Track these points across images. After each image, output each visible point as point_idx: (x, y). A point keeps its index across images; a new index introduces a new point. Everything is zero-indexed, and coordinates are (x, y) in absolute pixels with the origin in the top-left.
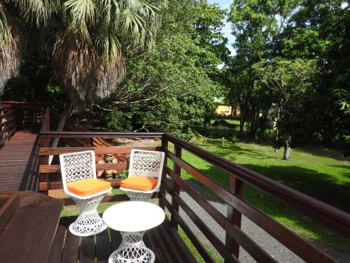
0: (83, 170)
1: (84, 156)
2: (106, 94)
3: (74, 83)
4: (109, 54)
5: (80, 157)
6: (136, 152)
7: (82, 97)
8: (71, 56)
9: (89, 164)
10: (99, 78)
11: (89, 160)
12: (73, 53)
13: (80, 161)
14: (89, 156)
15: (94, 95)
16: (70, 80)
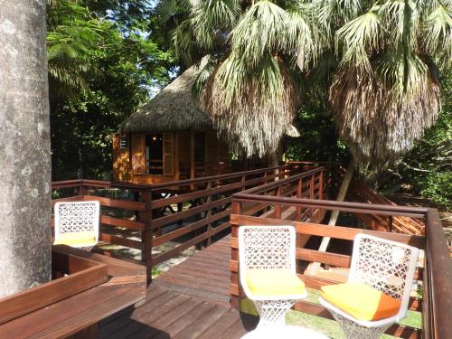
0: (277, 254)
1: (279, 234)
2: (403, 146)
3: (353, 134)
4: (405, 83)
5: (273, 234)
6: (365, 240)
7: (366, 151)
8: (349, 98)
9: (286, 247)
10: (390, 122)
11: (286, 240)
12: (352, 93)
13: (273, 240)
14: (286, 233)
15: (385, 148)
16: (349, 130)
